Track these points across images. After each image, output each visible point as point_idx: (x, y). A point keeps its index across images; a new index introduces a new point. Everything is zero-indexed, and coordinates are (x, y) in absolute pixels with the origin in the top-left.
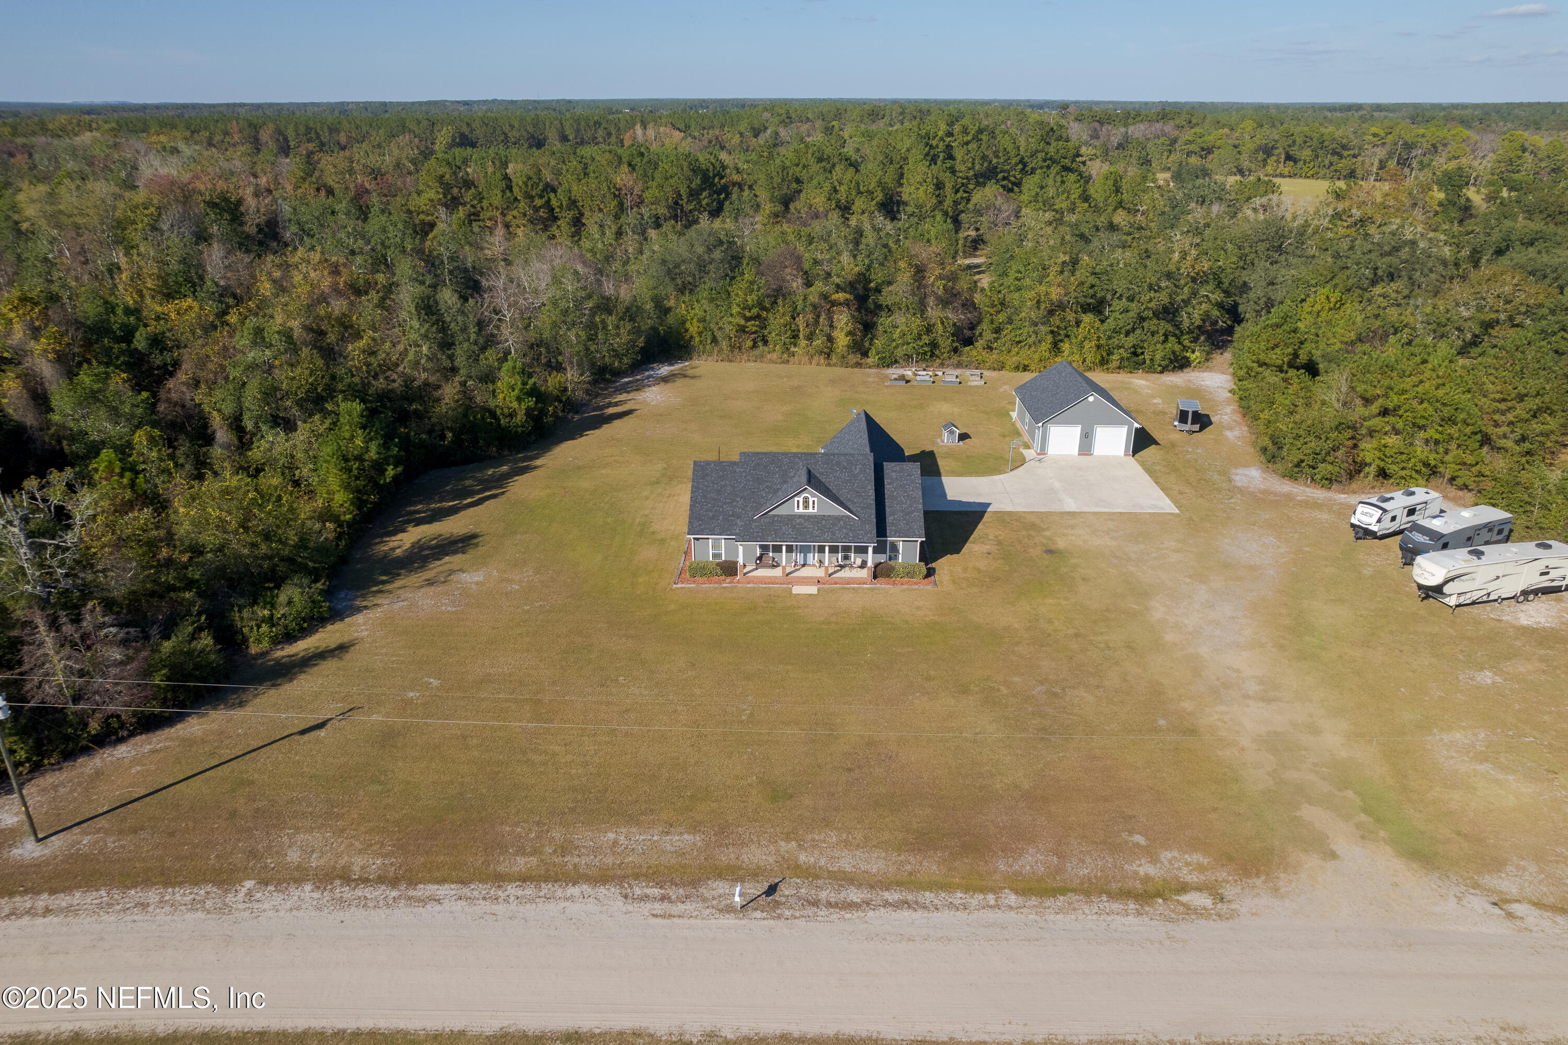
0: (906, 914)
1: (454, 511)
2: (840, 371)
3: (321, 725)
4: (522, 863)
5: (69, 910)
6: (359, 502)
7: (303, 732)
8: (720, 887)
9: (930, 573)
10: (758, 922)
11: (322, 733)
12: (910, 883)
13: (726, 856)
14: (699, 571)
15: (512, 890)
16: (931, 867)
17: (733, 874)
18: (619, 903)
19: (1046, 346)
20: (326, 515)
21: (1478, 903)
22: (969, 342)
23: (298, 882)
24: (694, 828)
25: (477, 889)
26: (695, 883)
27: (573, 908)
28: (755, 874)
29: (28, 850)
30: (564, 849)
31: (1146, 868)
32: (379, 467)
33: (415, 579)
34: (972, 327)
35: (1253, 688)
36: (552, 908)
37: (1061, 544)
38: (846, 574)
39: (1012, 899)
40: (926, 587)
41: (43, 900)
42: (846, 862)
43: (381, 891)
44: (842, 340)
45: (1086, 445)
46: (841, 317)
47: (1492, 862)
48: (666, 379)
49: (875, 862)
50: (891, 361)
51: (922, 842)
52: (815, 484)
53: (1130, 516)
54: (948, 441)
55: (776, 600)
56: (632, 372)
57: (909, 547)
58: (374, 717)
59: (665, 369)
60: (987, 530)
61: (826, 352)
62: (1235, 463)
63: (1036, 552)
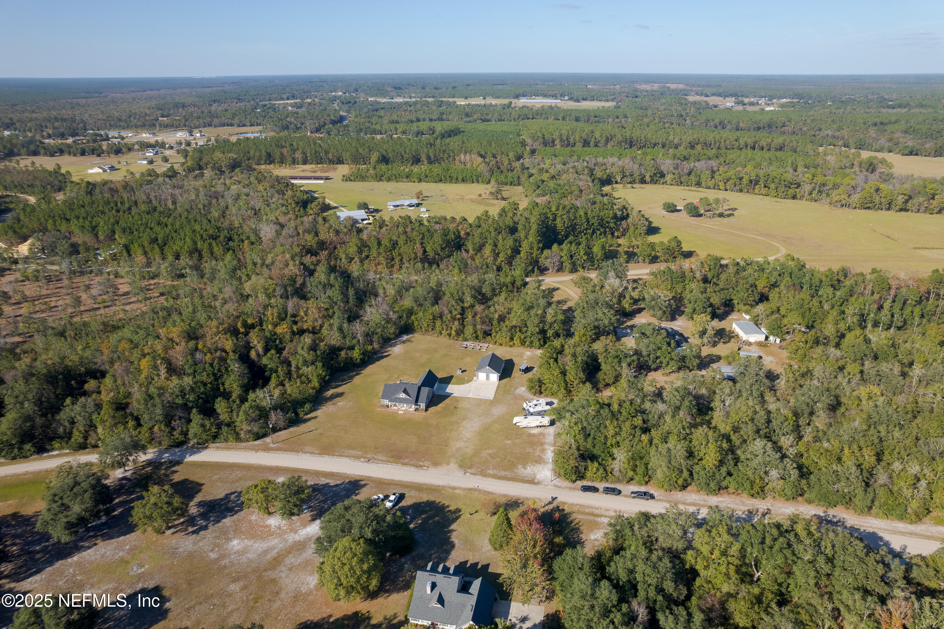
0: (385, 465)
1: (340, 385)
2: (451, 341)
3: (312, 431)
4: (337, 454)
5: (279, 453)
6: (320, 385)
7: (308, 432)
8: (362, 459)
9: (427, 411)
10: (365, 463)
12: (388, 461)
13: (365, 456)
14: (383, 406)
15: (335, 457)
16: (392, 460)
17: (365, 458)
18: (348, 459)
19: (508, 338)
20: (313, 388)
21: (462, 472)
22: (490, 335)
24: (362, 452)
25: (330, 456)
26: (359, 458)
27: (342, 459)
28: (368, 458)
29: (272, 445)
30: (343, 452)
31: (421, 463)
32: (325, 377)
33: (330, 403)
34: (490, 331)
35: (464, 440)
36: (339, 459)
37: (459, 406)
38: (409, 409)
39: (400, 465)
40: (424, 414)
41: (275, 452)
42: (381, 458)
44: (454, 333)
45: (488, 378)
46: (456, 323)
47: (470, 468)
48: (404, 342)
49: (384, 459)
50: (466, 340)
51: (393, 457)
52: (405, 391)
53: (481, 400)
54: (459, 372)
55: (395, 414)
56: (395, 339)
57: (423, 406)
58: (319, 431)
59: (405, 337)
60: (447, 401)
61: (450, 335)
62: (522, 385)
63: (452, 407)
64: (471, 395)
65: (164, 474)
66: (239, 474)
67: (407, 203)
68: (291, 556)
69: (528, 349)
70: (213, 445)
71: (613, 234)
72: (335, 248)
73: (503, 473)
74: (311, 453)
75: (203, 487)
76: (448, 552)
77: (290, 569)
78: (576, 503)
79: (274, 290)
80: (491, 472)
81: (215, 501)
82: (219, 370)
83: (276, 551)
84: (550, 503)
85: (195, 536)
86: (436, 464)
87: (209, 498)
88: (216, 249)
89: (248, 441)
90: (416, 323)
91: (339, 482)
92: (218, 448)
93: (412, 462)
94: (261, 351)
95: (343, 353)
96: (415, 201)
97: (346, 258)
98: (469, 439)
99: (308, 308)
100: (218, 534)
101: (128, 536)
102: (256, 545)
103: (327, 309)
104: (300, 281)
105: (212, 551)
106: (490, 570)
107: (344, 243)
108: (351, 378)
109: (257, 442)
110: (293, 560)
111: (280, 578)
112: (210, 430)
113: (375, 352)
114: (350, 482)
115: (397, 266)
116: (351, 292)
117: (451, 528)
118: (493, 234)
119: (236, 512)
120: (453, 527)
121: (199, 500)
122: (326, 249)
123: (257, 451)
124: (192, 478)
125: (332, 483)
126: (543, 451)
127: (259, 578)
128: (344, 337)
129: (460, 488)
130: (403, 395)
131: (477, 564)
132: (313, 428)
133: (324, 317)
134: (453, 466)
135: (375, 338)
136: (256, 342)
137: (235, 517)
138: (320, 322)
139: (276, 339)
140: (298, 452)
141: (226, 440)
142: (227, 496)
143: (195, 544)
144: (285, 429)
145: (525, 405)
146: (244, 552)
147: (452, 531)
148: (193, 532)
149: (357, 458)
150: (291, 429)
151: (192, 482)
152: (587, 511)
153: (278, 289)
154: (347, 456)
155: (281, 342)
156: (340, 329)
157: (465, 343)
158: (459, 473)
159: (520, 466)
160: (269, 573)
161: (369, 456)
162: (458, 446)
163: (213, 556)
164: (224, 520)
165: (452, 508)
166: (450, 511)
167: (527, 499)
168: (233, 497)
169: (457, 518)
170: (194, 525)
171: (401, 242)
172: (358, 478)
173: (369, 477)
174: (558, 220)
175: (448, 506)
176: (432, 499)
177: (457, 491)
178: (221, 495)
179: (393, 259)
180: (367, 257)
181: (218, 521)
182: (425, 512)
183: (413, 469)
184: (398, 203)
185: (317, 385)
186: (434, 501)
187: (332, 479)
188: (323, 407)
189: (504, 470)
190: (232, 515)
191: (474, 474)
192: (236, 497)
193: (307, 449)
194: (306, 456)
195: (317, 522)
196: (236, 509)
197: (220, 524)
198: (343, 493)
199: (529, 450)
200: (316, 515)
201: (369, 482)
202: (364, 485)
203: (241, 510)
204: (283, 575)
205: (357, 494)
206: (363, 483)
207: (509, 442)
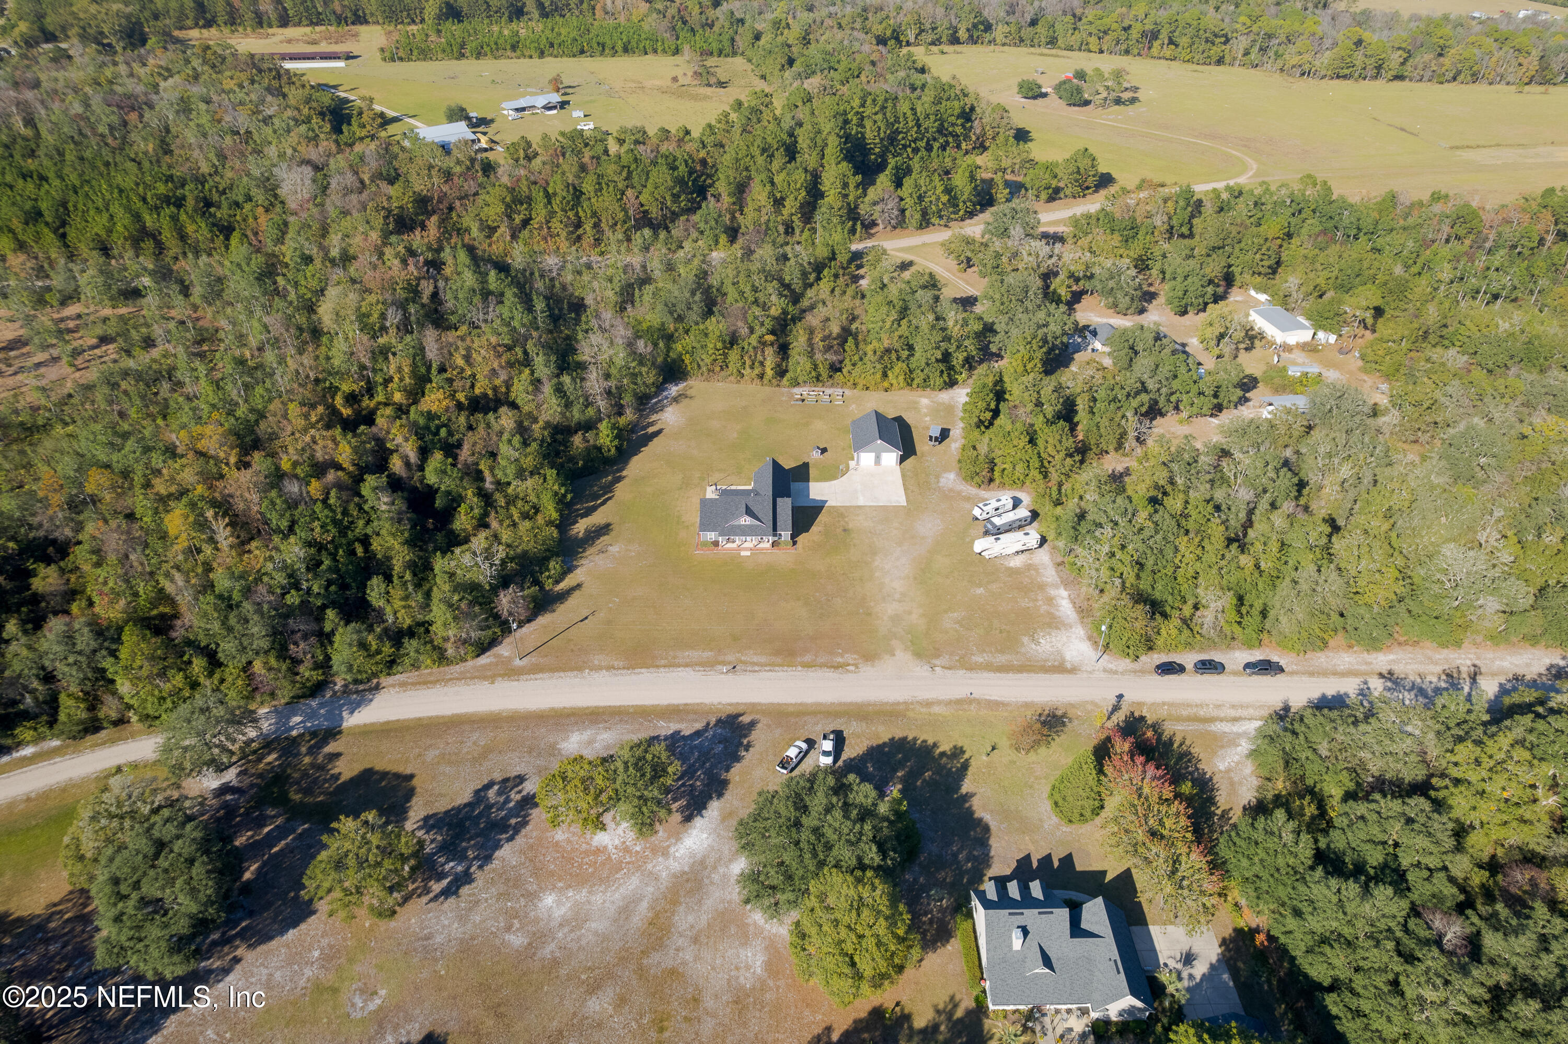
0: (771, 673)
1: (594, 509)
2: (768, 389)
3: (587, 618)
4: (663, 662)
6: (561, 515)
7: (580, 621)
8: (720, 667)
9: (795, 543)
10: (730, 676)
11: (588, 621)
12: (773, 665)
13: (721, 658)
14: (705, 544)
15: (662, 669)
16: (779, 660)
17: (724, 663)
18: (693, 672)
19: (879, 376)
20: (550, 523)
21: (927, 667)
22: (840, 370)
24: (711, 650)
25: (652, 670)
26: (712, 666)
27: (680, 673)
28: (729, 663)
29: (517, 662)
30: (675, 657)
31: (840, 660)
32: (564, 496)
33: (591, 551)
34: (841, 362)
35: (897, 597)
36: (674, 674)
37: (851, 526)
38: (761, 546)
39: (800, 668)
40: (792, 551)
42: (755, 659)
44: (769, 373)
45: (878, 461)
46: (769, 351)
47: (937, 656)
48: (676, 400)
49: (763, 659)
50: (796, 383)
51: (777, 653)
52: (749, 512)
53: (884, 508)
54: (816, 454)
55: (734, 559)
56: (656, 394)
57: (786, 535)
58: (602, 615)
59: (674, 390)
60: (822, 518)
61: (761, 376)
63: (839, 530)
64: (861, 502)
65: (313, 765)
66: (480, 738)
67: (541, 101)
68: (682, 908)
69: (920, 392)
70: (390, 680)
71: (958, 147)
72: (451, 209)
73: (1001, 659)
74: (609, 668)
75: (415, 782)
76: (984, 843)
77: (695, 940)
78: (1159, 700)
79: (383, 316)
80: (979, 659)
81: (458, 810)
82: (345, 513)
83: (645, 904)
84: (1116, 708)
85: (452, 900)
86: (869, 657)
87: (442, 806)
88: (190, 228)
89: (463, 660)
90: (687, 359)
91: (699, 726)
92: (403, 685)
93: (820, 660)
94: (413, 457)
95: (577, 440)
96: (555, 98)
97: (481, 230)
98: (903, 595)
99: (468, 349)
100: (502, 888)
101: (303, 926)
102: (598, 899)
103: (509, 348)
104: (427, 288)
105: (508, 929)
106: (1079, 867)
107: (466, 196)
108: (609, 488)
109: (484, 660)
110: (690, 919)
111: (685, 963)
112: (378, 652)
113: (633, 428)
114: (719, 721)
115: (588, 240)
116: (539, 305)
117: (964, 789)
118: (760, 160)
119: (517, 830)
120: (967, 787)
121: (422, 814)
122: (434, 212)
123: (492, 679)
124: (381, 765)
125: (687, 729)
126: (1050, 600)
127: (641, 972)
128: (568, 405)
129: (939, 702)
130: (746, 520)
131: (1048, 857)
132: (585, 612)
133: (510, 365)
134: (902, 656)
135: (627, 399)
136: (399, 440)
137: (520, 840)
138: (503, 376)
139: (438, 428)
140: (580, 669)
141: (415, 666)
142: (480, 794)
143: (462, 919)
144: (529, 621)
145: (977, 512)
146: (577, 920)
147: (970, 796)
148: (446, 893)
149: (708, 665)
150: (543, 620)
151: (384, 775)
152: (1185, 713)
153: (390, 312)
154: (687, 665)
155: (450, 434)
156: (559, 390)
157: (797, 391)
158: (921, 670)
159: (1025, 640)
160: (655, 957)
161: (730, 658)
162: (890, 612)
163: (517, 940)
164: (498, 854)
165: (945, 747)
166: (943, 754)
167: (1072, 706)
168: (491, 793)
169: (965, 766)
170: (440, 877)
171: (588, 186)
172: (732, 710)
173: (754, 705)
174: (868, 124)
175: (935, 745)
176: (899, 734)
177: (936, 709)
178: (464, 796)
179: (578, 225)
180: (526, 222)
181: (488, 858)
182: (901, 764)
183: (830, 674)
184: (522, 103)
185: (555, 515)
186: (905, 738)
187: (681, 721)
188: (583, 562)
189: (1002, 652)
190: (511, 839)
191: (949, 668)
192: (499, 793)
193: (597, 660)
194: (602, 677)
195: (698, 822)
196: (513, 821)
197: (495, 864)
198: (719, 748)
199: (1025, 603)
200: (687, 807)
201: (757, 717)
202: (753, 724)
203: (524, 823)
204: (688, 956)
205: (747, 747)
206: (746, 719)
207: (980, 591)
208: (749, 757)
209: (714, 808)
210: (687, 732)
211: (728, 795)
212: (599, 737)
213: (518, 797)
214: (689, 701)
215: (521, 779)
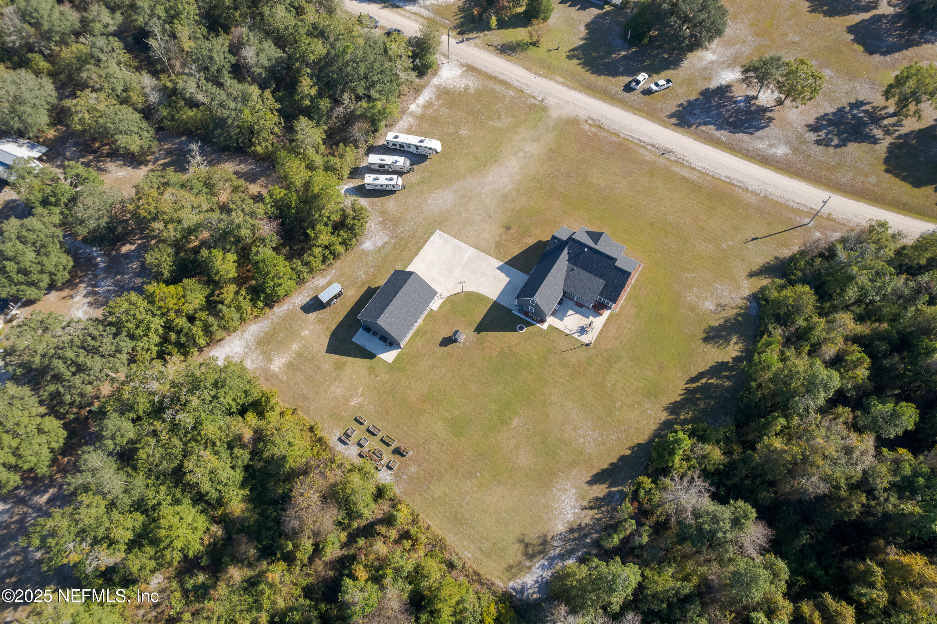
0: (643, 139)
3: (753, 239)
5: (795, 203)
7: (756, 238)
8: (672, 158)
11: (753, 236)
15: (711, 173)
18: (692, 162)
23: (752, 192)
24: (673, 171)
25: (717, 176)
26: (676, 161)
27: (700, 164)
28: (665, 158)
30: (699, 177)
31: (593, 129)
35: (521, 154)
36: (704, 166)
37: (500, 231)
39: (622, 135)
41: (800, 207)
42: (647, 153)
43: (736, 183)
47: (534, 105)
49: (642, 151)
53: (458, 235)
58: (739, 238)
62: (366, 253)
63: (513, 231)
64: (471, 251)
74: (747, 190)
75: (883, 167)
76: (593, 22)
80: (511, 93)
81: (855, 141)
85: (859, 100)
86: (574, 122)
87: (865, 146)
91: (703, 128)
93: (606, 134)
98: (515, 154)
100: (833, 94)
105: (831, 77)
110: (744, 49)
111: (752, 36)
114: (690, 125)
117: (583, 42)
119: (823, 117)
121: (878, 146)
123: (830, 219)
125: (711, 129)
126: (427, 106)
129: (557, 82)
132: (752, 245)
134: (554, 114)
137: (821, 112)
140: (767, 198)
142: (843, 144)
147: (582, 39)
148: (862, 103)
149: (680, 162)
150: (787, 252)
158: (551, 101)
159: (471, 91)
161: (662, 161)
162: (535, 145)
164: (834, 111)
165: (575, 61)
166: (578, 59)
169: (573, 50)
170: (866, 111)
172: (679, 129)
173: (664, 126)
175: (579, 64)
177: (561, 80)
178: (852, 147)
181: (840, 111)
182: (604, 64)
183: (606, 124)
186: (592, 73)
187: (712, 136)
188: (741, 303)
189: (494, 91)
190: (826, 115)
191: (533, 97)
192: (831, 140)
193: (753, 199)
194: (753, 185)
195: (724, 83)
196: (824, 122)
197: (836, 106)
198: (696, 111)
199: (445, 111)
200: (727, 91)
201: (666, 119)
202: (671, 116)
203: (818, 119)
204: (750, 38)
205: (681, 105)
206: (674, 121)
207: (463, 132)
208: (683, 100)
209: (713, 85)
210: (712, 127)
211: (703, 88)
212: (765, 146)
213: (820, 134)
214: (702, 145)
215: (818, 142)
